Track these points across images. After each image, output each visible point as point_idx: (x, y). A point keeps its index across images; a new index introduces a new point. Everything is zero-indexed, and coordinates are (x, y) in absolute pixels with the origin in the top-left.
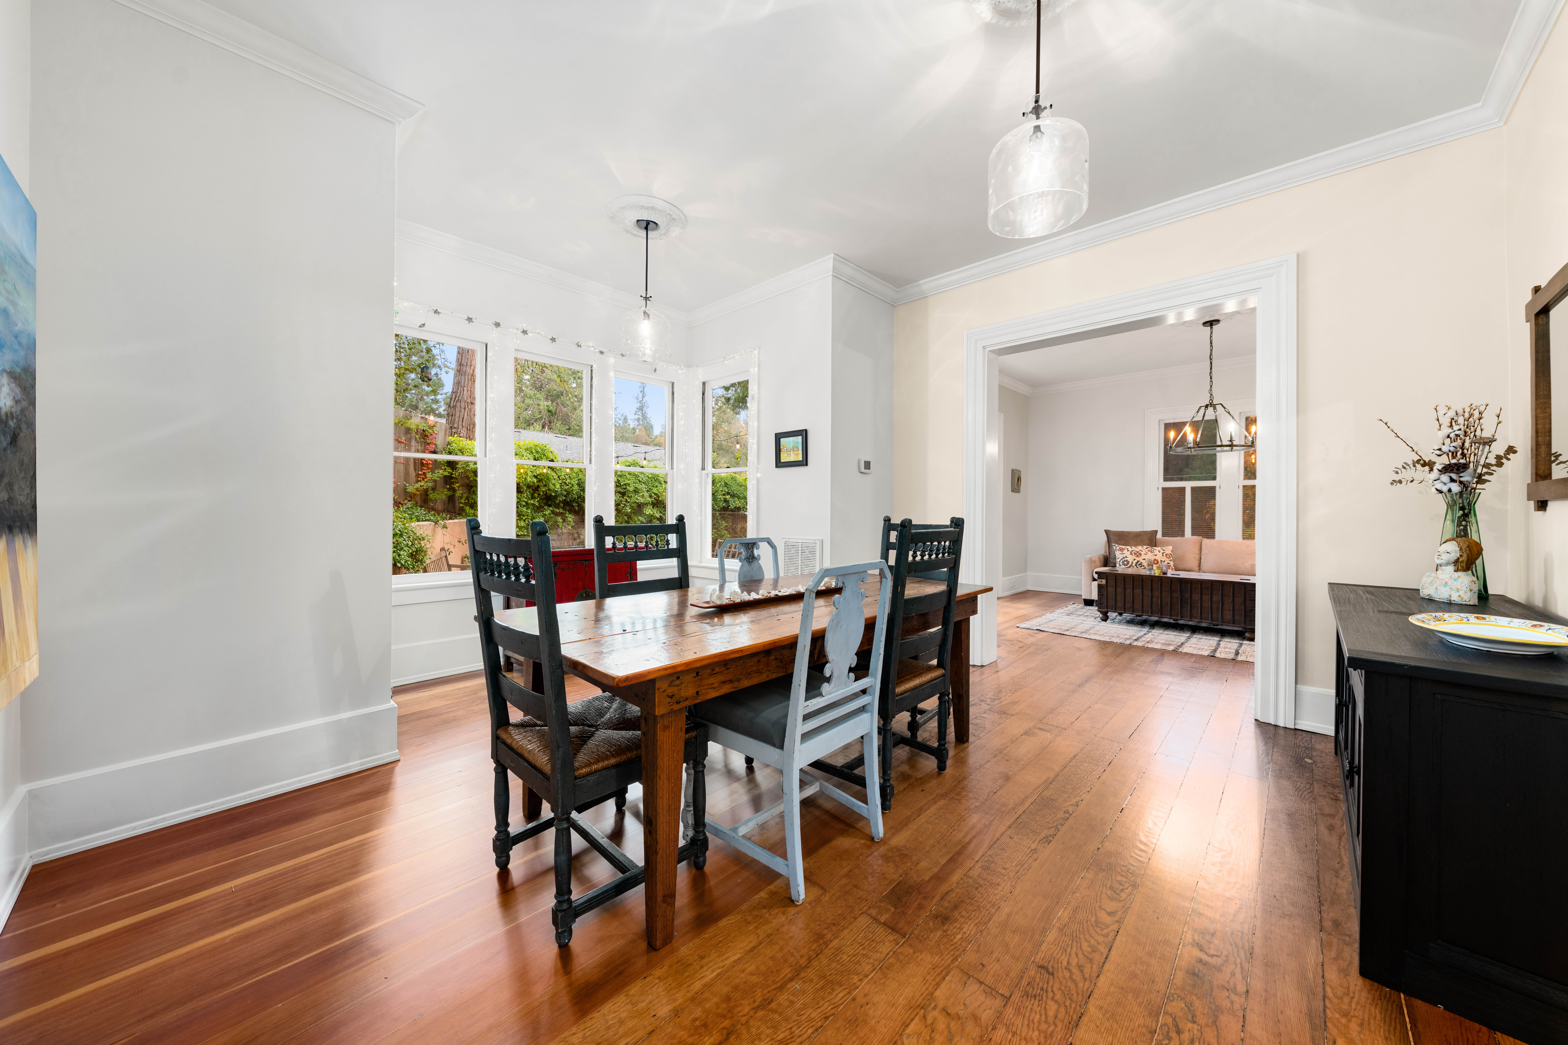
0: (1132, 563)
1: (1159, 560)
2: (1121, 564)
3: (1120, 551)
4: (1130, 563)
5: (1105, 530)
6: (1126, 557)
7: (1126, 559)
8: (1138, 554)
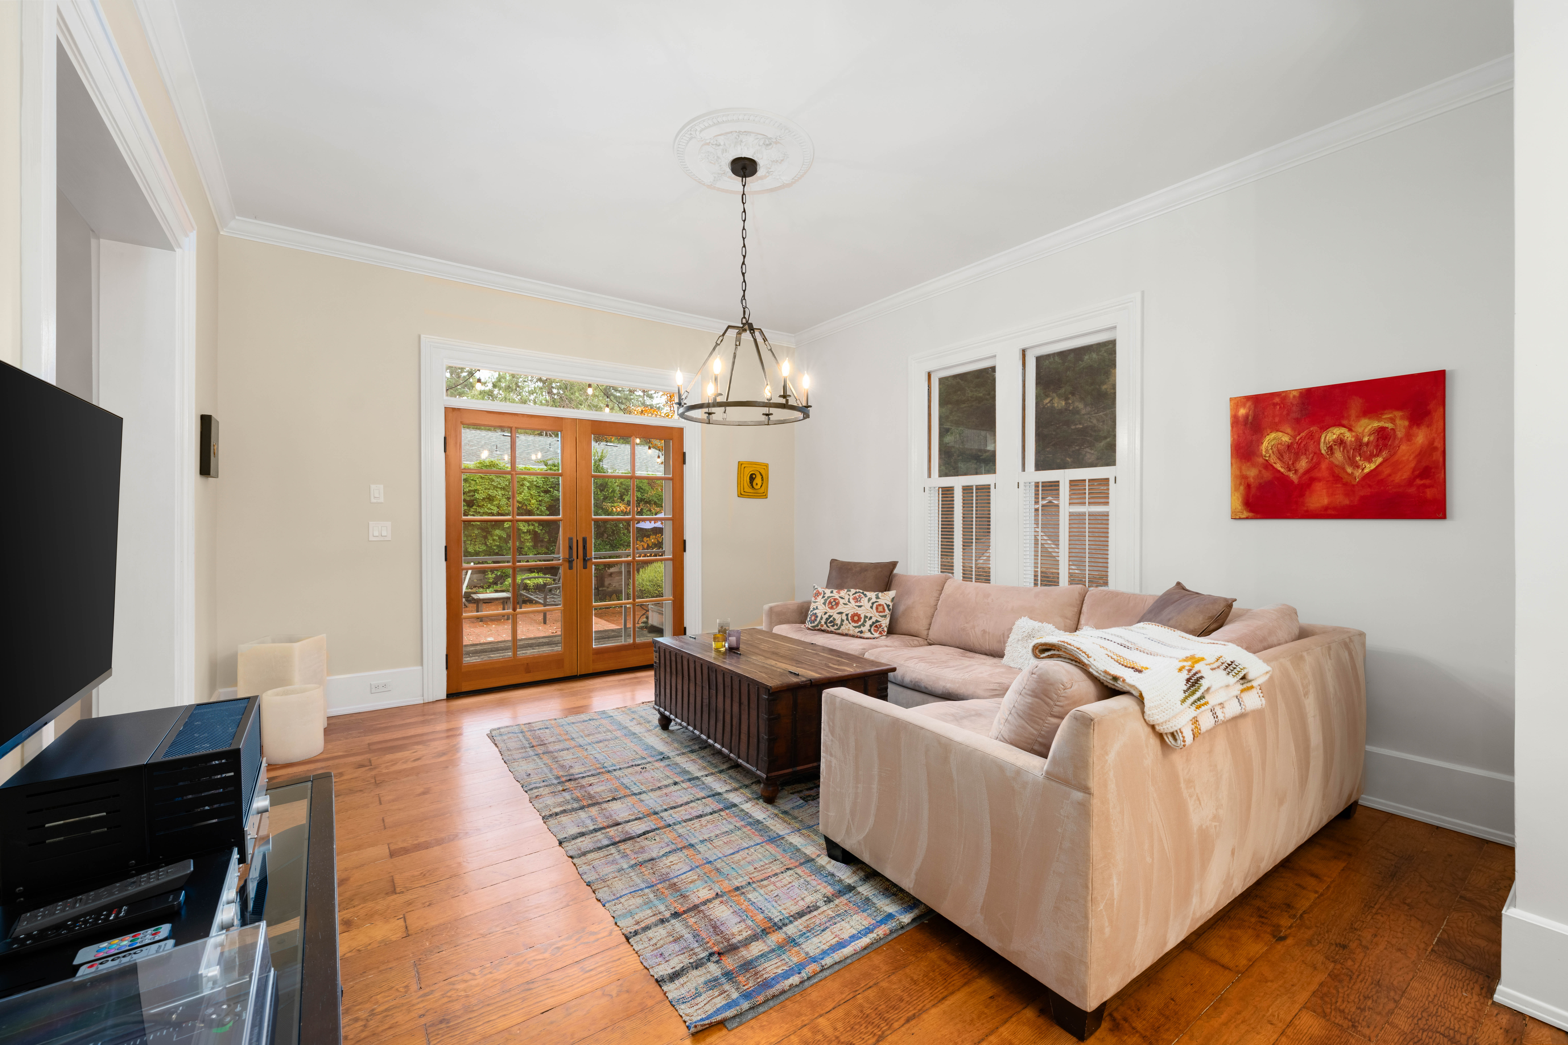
3: (814, 597)
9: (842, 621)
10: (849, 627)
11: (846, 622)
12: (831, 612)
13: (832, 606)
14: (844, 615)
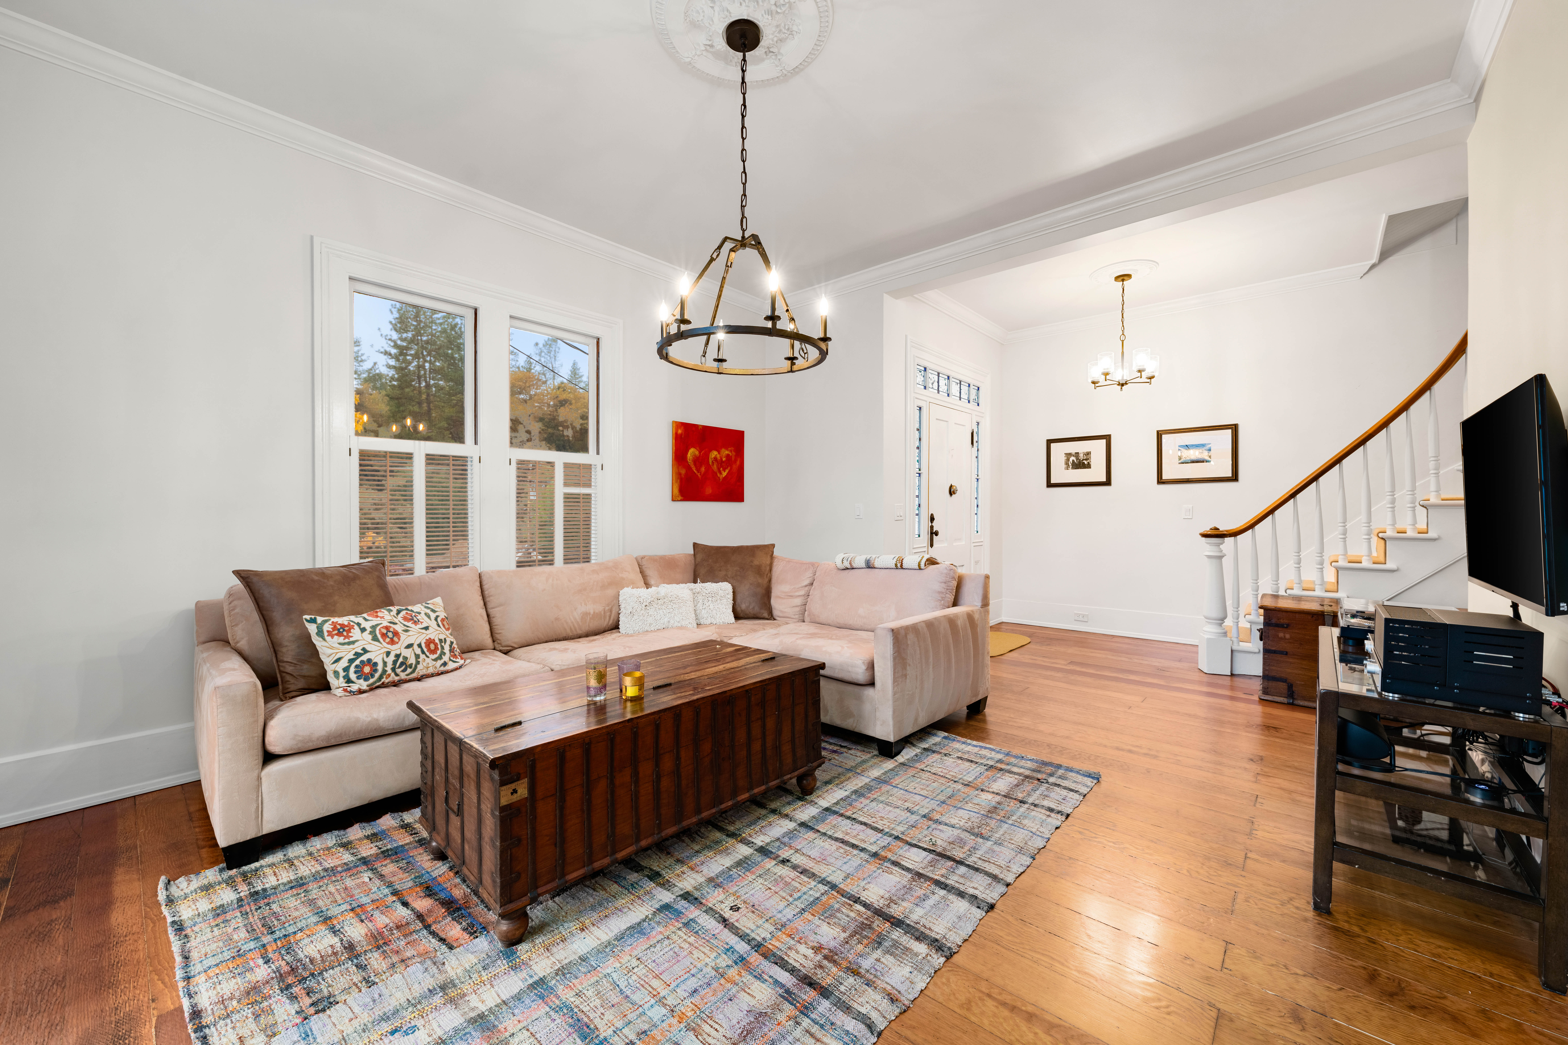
0: (385, 663)
1: (437, 641)
2: (353, 676)
3: (340, 634)
4: (380, 667)
5: (233, 572)
6: (365, 651)
7: (364, 658)
8: (390, 635)
9: (417, 656)
10: (428, 664)
11: (422, 656)
12: (395, 649)
13: (392, 639)
14: (415, 647)
